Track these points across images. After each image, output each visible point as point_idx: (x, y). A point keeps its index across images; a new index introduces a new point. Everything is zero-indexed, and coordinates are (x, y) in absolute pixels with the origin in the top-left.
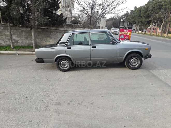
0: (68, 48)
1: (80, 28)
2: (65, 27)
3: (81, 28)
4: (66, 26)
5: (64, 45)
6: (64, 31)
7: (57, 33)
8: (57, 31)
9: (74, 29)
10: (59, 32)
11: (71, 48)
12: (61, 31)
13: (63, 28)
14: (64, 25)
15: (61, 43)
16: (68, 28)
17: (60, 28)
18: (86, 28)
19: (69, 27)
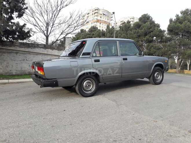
0: (96, 61)
1: (39, 48)
2: (17, 46)
3: (41, 48)
4: (19, 45)
5: (89, 56)
6: (15, 52)
7: (4, 54)
8: (4, 50)
9: (32, 48)
10: (8, 53)
11: (99, 60)
12: (10, 51)
13: (14, 47)
14: (16, 43)
15: (84, 54)
16: (22, 48)
17: (10, 47)
18: (47, 48)
19: (23, 46)
